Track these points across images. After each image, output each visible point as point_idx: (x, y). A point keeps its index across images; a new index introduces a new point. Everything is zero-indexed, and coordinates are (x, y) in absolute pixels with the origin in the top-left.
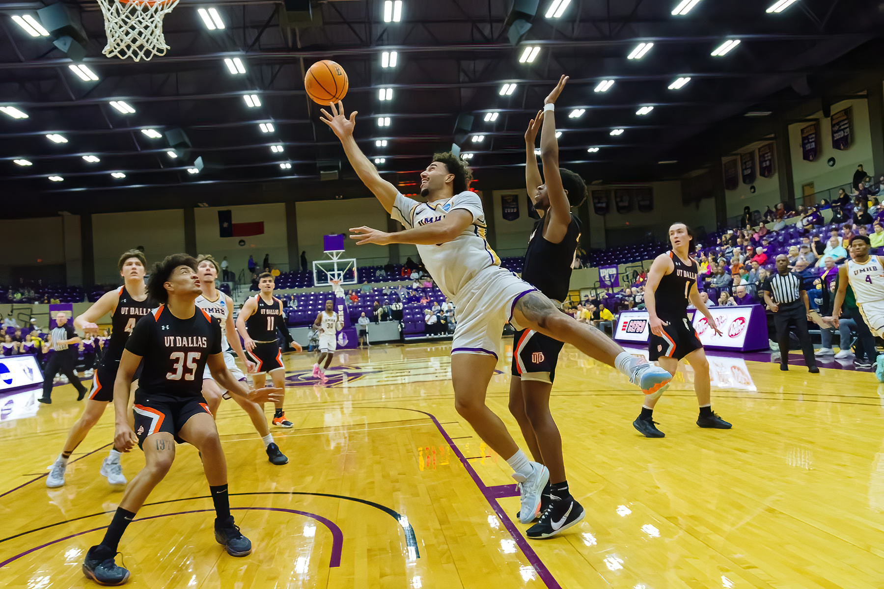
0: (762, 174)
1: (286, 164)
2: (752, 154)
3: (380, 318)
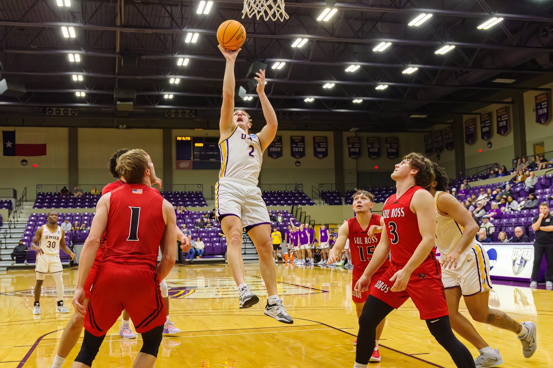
0: (499, 132)
2: (490, 115)
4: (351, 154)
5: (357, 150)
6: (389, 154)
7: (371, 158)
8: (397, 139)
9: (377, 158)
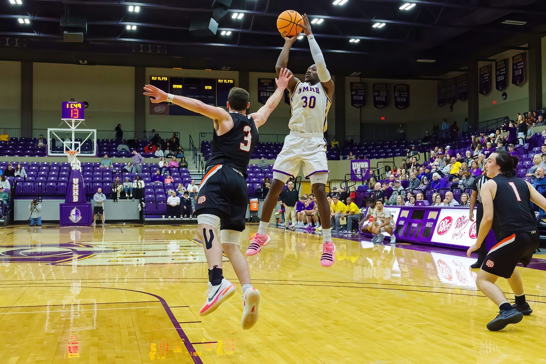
0: (514, 82)
1: (25, 20)
3: (119, 195)
4: (353, 102)
5: (362, 98)
6: (397, 104)
7: (377, 107)
8: (408, 86)
9: (383, 108)
